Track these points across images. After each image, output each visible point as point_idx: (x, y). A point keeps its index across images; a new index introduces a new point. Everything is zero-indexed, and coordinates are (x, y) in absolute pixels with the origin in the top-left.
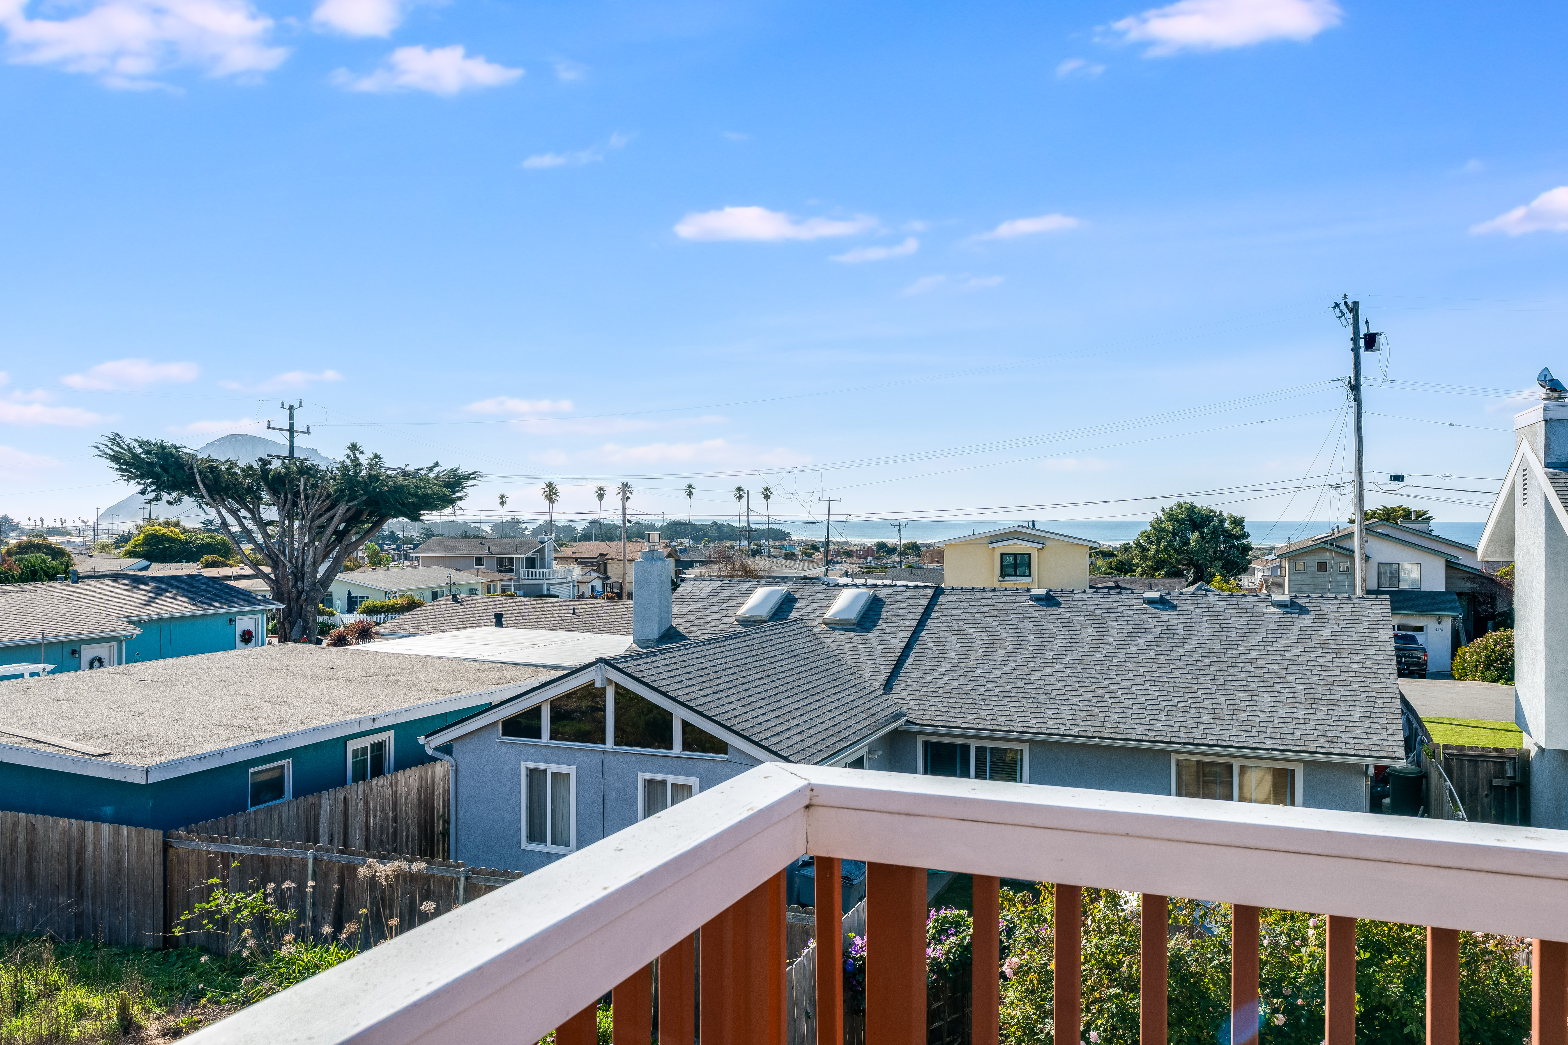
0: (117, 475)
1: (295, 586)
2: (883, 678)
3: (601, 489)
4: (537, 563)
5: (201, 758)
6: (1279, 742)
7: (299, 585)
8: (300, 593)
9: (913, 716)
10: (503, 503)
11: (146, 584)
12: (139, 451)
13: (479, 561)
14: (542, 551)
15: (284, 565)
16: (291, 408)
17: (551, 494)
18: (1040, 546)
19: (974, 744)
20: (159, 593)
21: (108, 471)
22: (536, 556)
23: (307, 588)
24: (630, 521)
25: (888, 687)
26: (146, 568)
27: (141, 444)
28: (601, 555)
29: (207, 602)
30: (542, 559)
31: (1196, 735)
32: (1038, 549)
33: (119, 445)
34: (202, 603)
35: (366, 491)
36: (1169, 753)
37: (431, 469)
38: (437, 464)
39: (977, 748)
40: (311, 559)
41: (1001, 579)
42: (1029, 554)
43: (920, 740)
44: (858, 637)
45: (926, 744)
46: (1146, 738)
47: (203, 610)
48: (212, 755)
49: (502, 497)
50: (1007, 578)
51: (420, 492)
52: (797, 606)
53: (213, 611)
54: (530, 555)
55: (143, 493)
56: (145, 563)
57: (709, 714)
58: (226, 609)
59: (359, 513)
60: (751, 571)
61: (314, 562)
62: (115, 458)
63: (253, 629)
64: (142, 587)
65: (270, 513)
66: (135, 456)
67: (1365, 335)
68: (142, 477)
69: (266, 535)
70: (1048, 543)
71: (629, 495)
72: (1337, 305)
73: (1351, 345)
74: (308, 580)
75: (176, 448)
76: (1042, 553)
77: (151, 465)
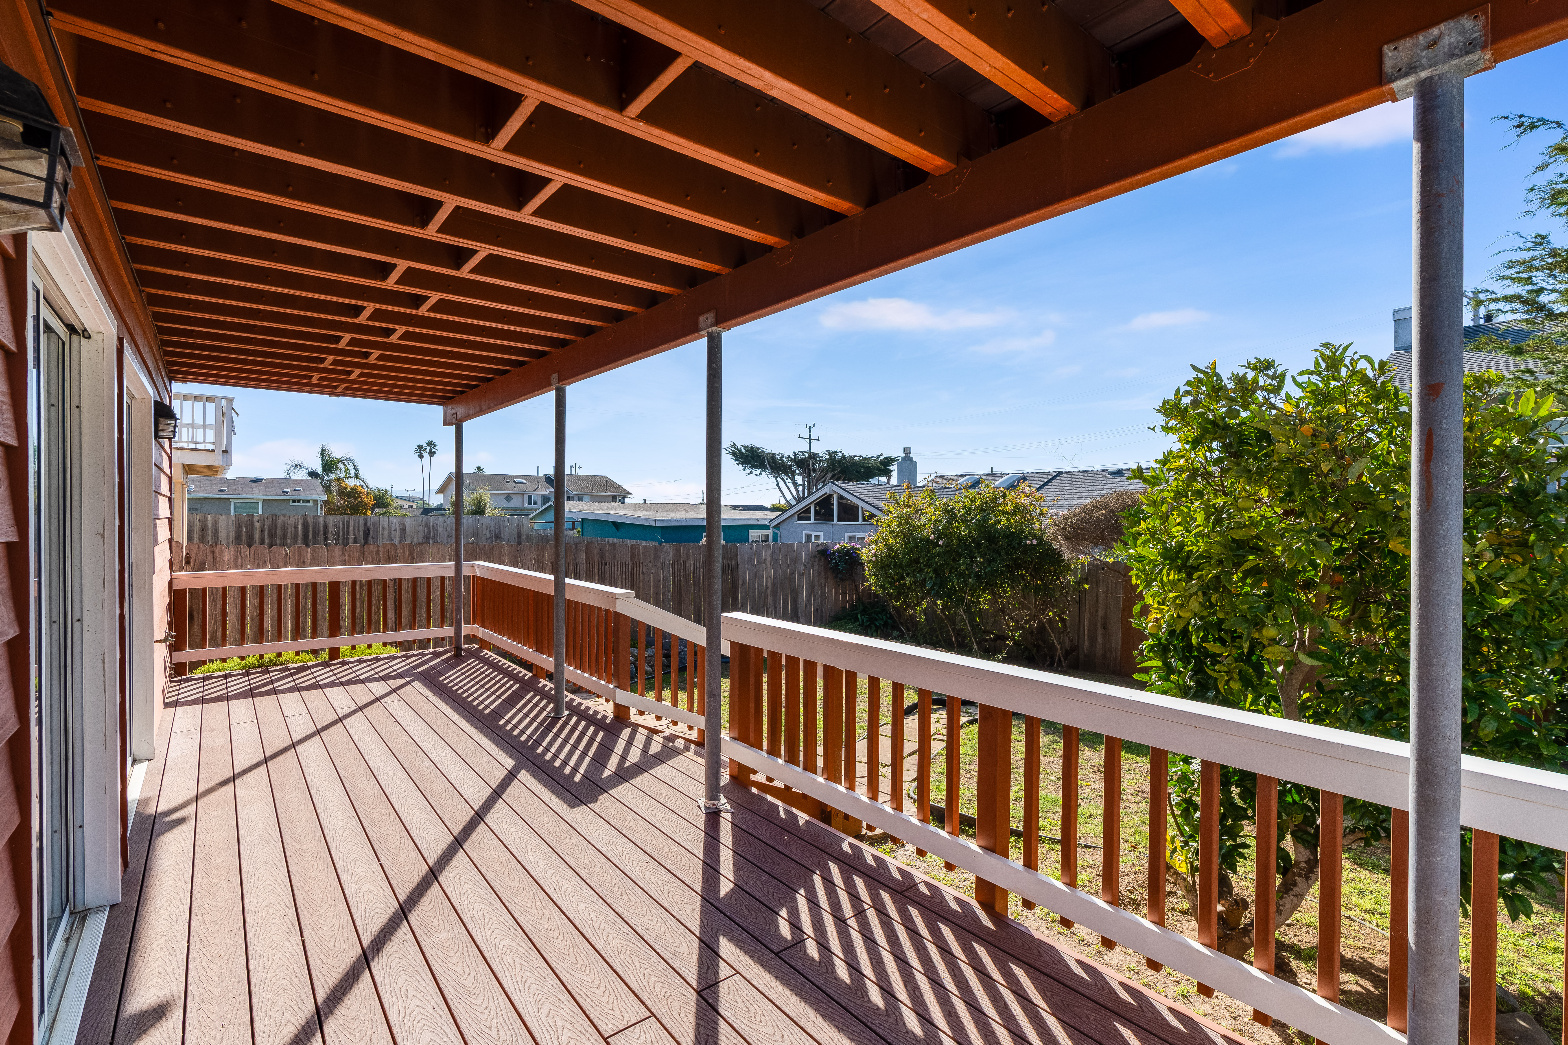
0: (735, 462)
5: (678, 520)
12: (743, 450)
16: (810, 428)
35: (840, 466)
37: (878, 457)
38: (882, 454)
48: (683, 520)
62: (733, 454)
65: (799, 480)
66: (740, 452)
69: (797, 491)
75: (758, 448)
77: (747, 456)
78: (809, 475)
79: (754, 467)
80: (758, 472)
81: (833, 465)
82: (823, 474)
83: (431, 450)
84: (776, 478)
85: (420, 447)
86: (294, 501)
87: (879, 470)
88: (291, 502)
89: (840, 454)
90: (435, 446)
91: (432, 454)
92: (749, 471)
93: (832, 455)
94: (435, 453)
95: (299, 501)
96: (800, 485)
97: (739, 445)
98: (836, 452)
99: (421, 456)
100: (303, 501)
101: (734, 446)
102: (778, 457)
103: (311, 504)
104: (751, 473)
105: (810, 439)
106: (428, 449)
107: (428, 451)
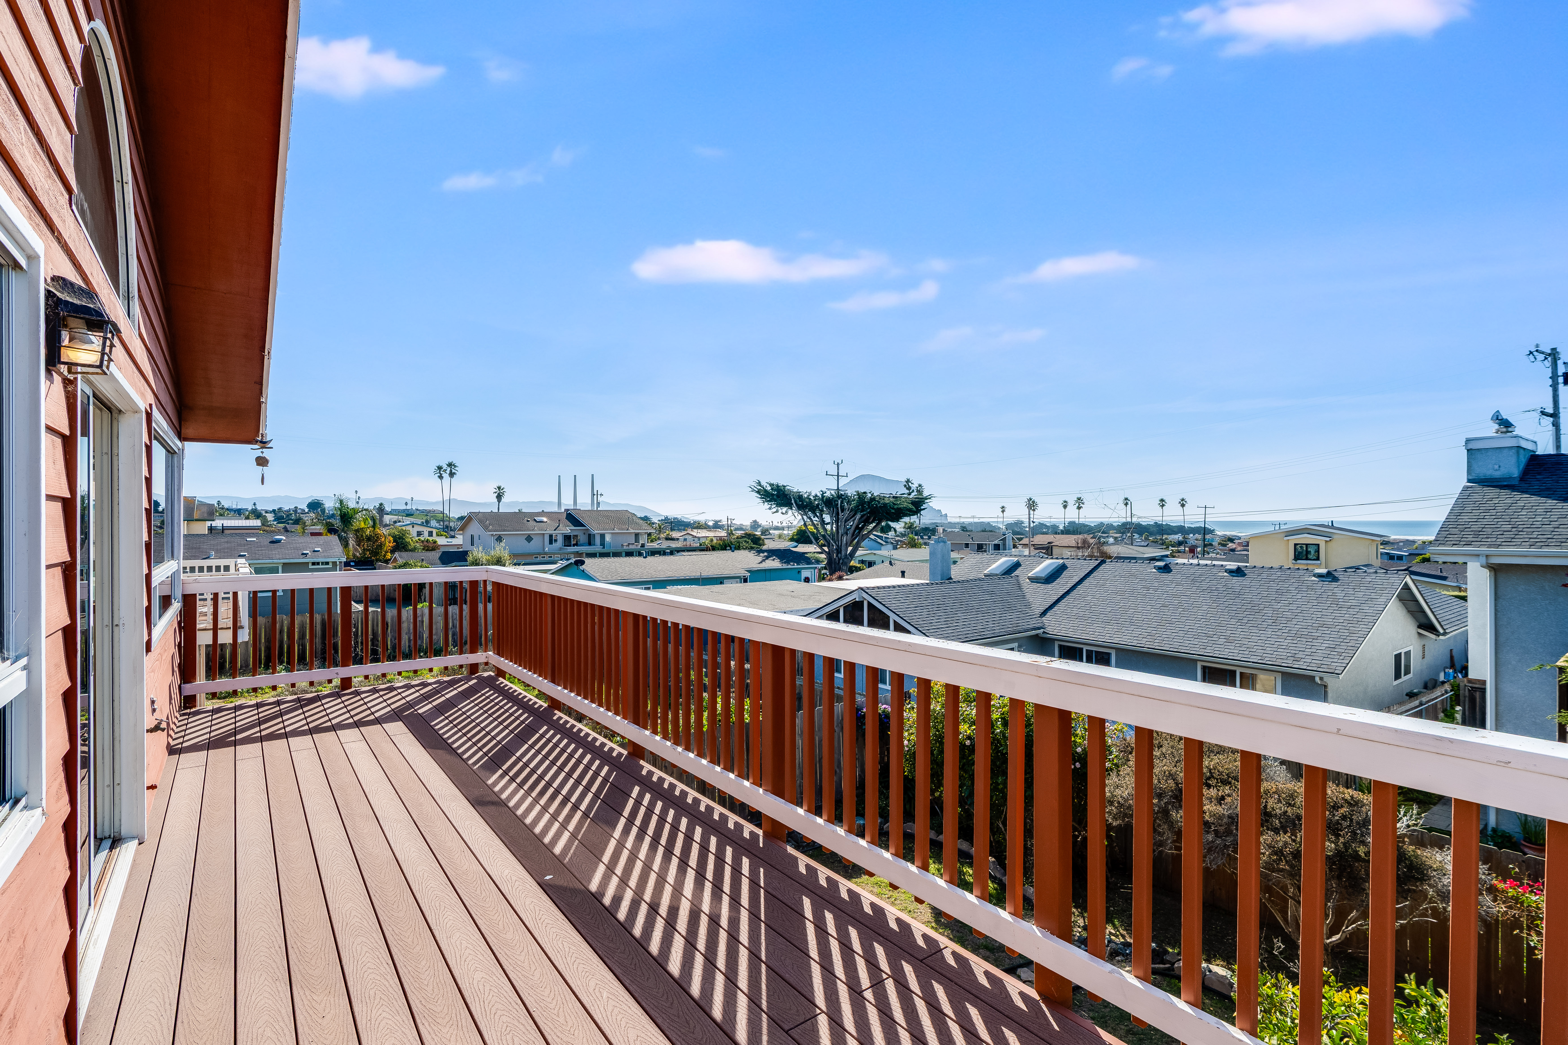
0: (759, 500)
1: (837, 556)
2: (1042, 609)
3: (1065, 502)
4: (1001, 547)
6: (1259, 658)
7: (839, 555)
8: (839, 559)
9: (1049, 630)
10: (1003, 511)
11: (763, 553)
12: (769, 488)
13: (967, 545)
14: (1004, 540)
15: (833, 545)
16: (838, 464)
17: (1032, 505)
18: (1328, 539)
19: (1085, 648)
20: (767, 558)
21: (755, 498)
22: (1001, 543)
23: (843, 557)
24: (1034, 522)
25: (1044, 613)
26: (796, 547)
27: (771, 485)
28: (1049, 543)
29: (788, 563)
30: (1004, 545)
31: (1209, 651)
32: (1326, 541)
33: (760, 486)
34: (785, 563)
35: (869, 507)
36: (1196, 661)
39: (1087, 650)
40: (845, 542)
41: (1294, 562)
42: (1318, 545)
43: (1056, 644)
44: (1043, 586)
45: (1060, 647)
46: (1176, 650)
47: (785, 566)
49: (1003, 507)
50: (1299, 561)
51: (896, 507)
52: (1020, 569)
53: (789, 567)
54: (996, 542)
55: (770, 509)
56: (796, 544)
57: (901, 616)
58: (796, 566)
59: (868, 518)
60: (1106, 553)
61: (846, 544)
62: (758, 492)
63: (810, 577)
64: (761, 554)
65: (827, 518)
66: (766, 491)
67: (1564, 373)
68: (770, 501)
70: (1335, 537)
71: (1082, 505)
72: (1531, 353)
73: (1550, 382)
74: (843, 553)
75: (784, 486)
76: (1330, 544)
77: (774, 494)
78: (838, 514)
79: (780, 505)
80: (784, 509)
81: (863, 507)
82: (852, 513)
83: (451, 470)
84: (802, 515)
85: (440, 468)
86: (313, 564)
87: (910, 510)
88: (310, 564)
89: (870, 495)
90: (455, 466)
91: (452, 475)
92: (774, 510)
93: (861, 496)
94: (454, 473)
95: (318, 564)
96: (828, 524)
97: (764, 483)
98: (865, 493)
99: (441, 477)
100: (323, 563)
101: (759, 483)
102: (806, 496)
103: (330, 566)
104: (777, 511)
105: (838, 476)
106: (449, 469)
107: (448, 472)
